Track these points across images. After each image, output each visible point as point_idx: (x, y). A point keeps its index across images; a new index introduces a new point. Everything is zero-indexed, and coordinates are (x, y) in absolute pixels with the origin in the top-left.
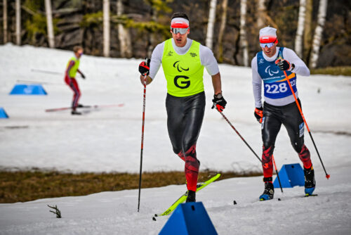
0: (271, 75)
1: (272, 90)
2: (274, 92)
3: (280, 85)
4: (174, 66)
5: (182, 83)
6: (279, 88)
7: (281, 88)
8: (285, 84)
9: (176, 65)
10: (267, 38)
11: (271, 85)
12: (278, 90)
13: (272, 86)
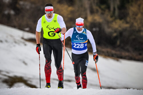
0: (79, 39)
1: (77, 46)
2: (78, 47)
3: (81, 45)
4: (47, 27)
5: (52, 34)
6: (80, 46)
7: (81, 46)
8: (83, 44)
9: (48, 27)
10: (80, 23)
11: (77, 43)
12: (80, 47)
13: (77, 45)
